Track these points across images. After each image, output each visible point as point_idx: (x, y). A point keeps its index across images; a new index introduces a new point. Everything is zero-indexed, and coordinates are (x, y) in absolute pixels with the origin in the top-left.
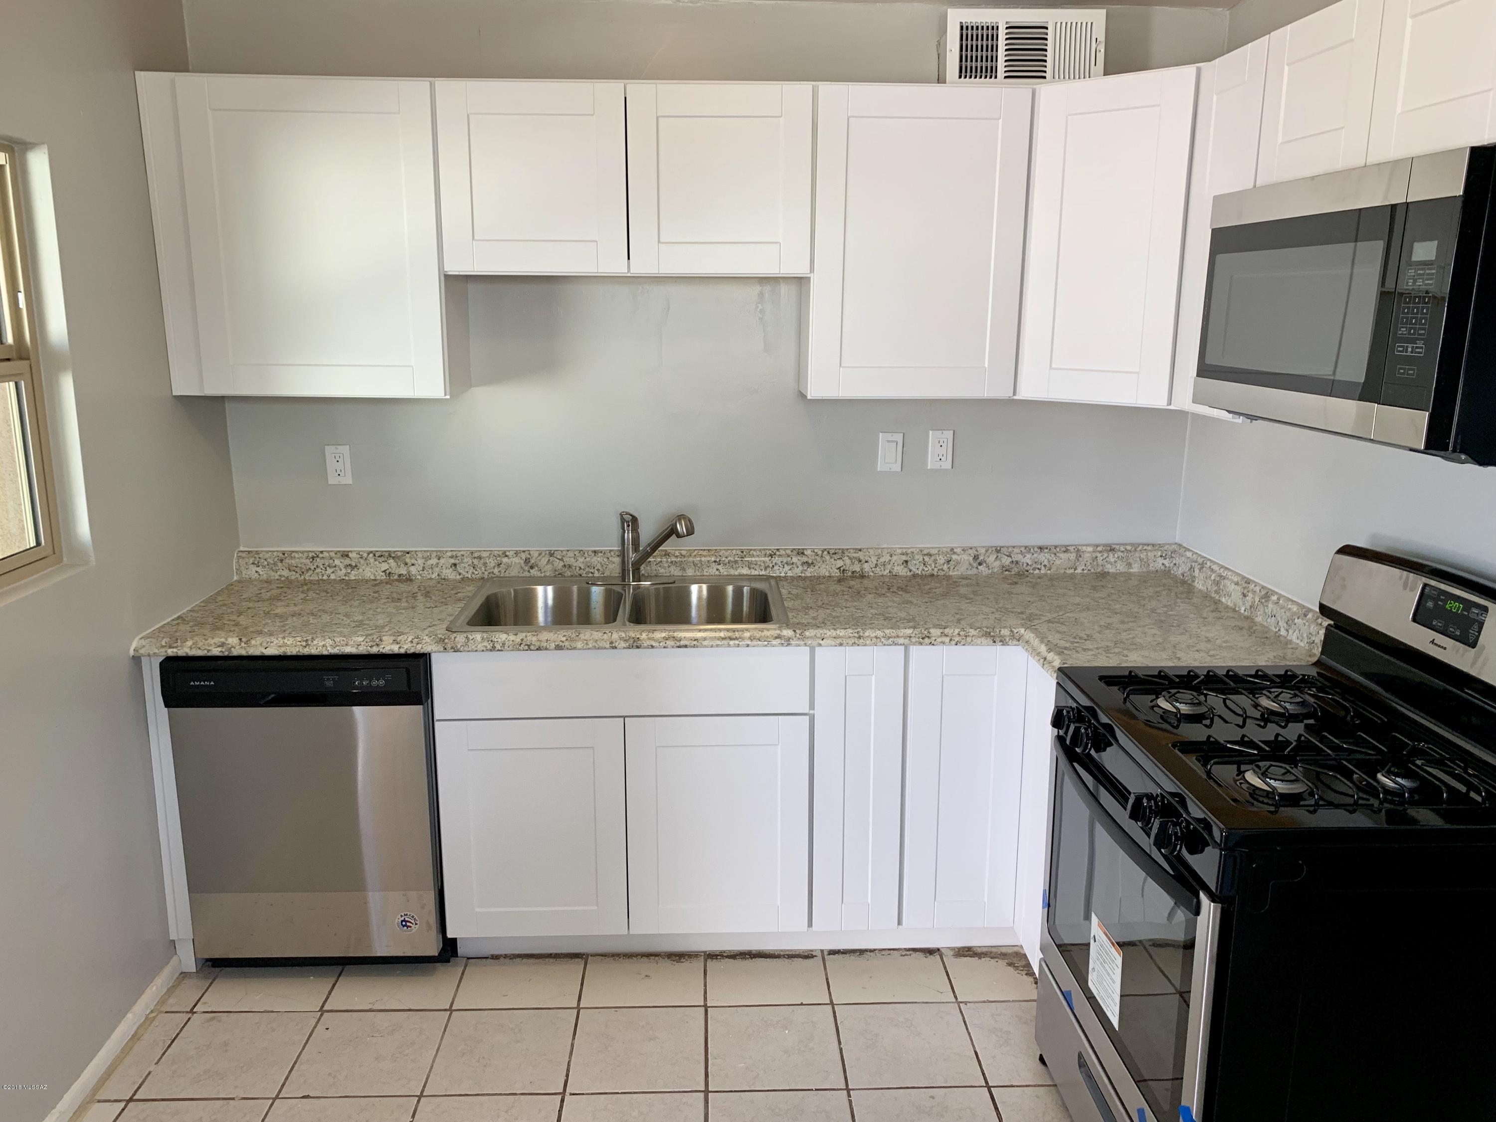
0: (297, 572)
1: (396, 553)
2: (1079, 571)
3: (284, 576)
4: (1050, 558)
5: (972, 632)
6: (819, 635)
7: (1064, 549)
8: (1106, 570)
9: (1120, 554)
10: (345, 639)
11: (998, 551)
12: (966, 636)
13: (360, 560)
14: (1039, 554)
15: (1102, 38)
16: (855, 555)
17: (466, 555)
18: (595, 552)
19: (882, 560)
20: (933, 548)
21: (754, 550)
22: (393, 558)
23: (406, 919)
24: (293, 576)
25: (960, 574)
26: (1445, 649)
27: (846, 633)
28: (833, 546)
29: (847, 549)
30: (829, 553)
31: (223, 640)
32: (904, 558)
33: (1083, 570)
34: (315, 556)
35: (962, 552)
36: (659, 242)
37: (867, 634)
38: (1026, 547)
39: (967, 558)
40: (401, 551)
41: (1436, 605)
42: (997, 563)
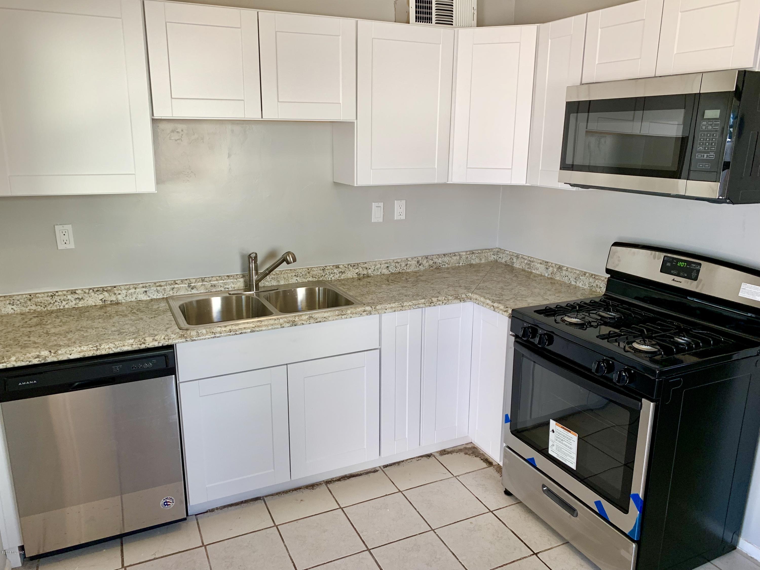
0: (41, 306)
1: (107, 288)
2: (461, 264)
3: (32, 310)
4: (449, 259)
5: (450, 298)
6: (383, 308)
7: (454, 255)
8: (471, 263)
9: (477, 255)
10: (121, 342)
11: (427, 258)
12: (448, 300)
13: (85, 294)
14: (444, 258)
15: (475, 8)
16: (364, 266)
17: (151, 285)
18: (228, 276)
19: (377, 267)
20: (398, 259)
21: (314, 267)
22: (106, 291)
23: (167, 501)
24: (39, 309)
25: (411, 270)
26: (681, 282)
27: (396, 305)
28: (352, 262)
29: (360, 263)
30: (351, 266)
31: (38, 353)
32: (387, 265)
33: (462, 264)
34: (53, 295)
35: (412, 260)
36: (278, 101)
37: (405, 304)
38: (438, 255)
39: (414, 262)
40: (110, 287)
41: (672, 264)
42: (427, 264)
